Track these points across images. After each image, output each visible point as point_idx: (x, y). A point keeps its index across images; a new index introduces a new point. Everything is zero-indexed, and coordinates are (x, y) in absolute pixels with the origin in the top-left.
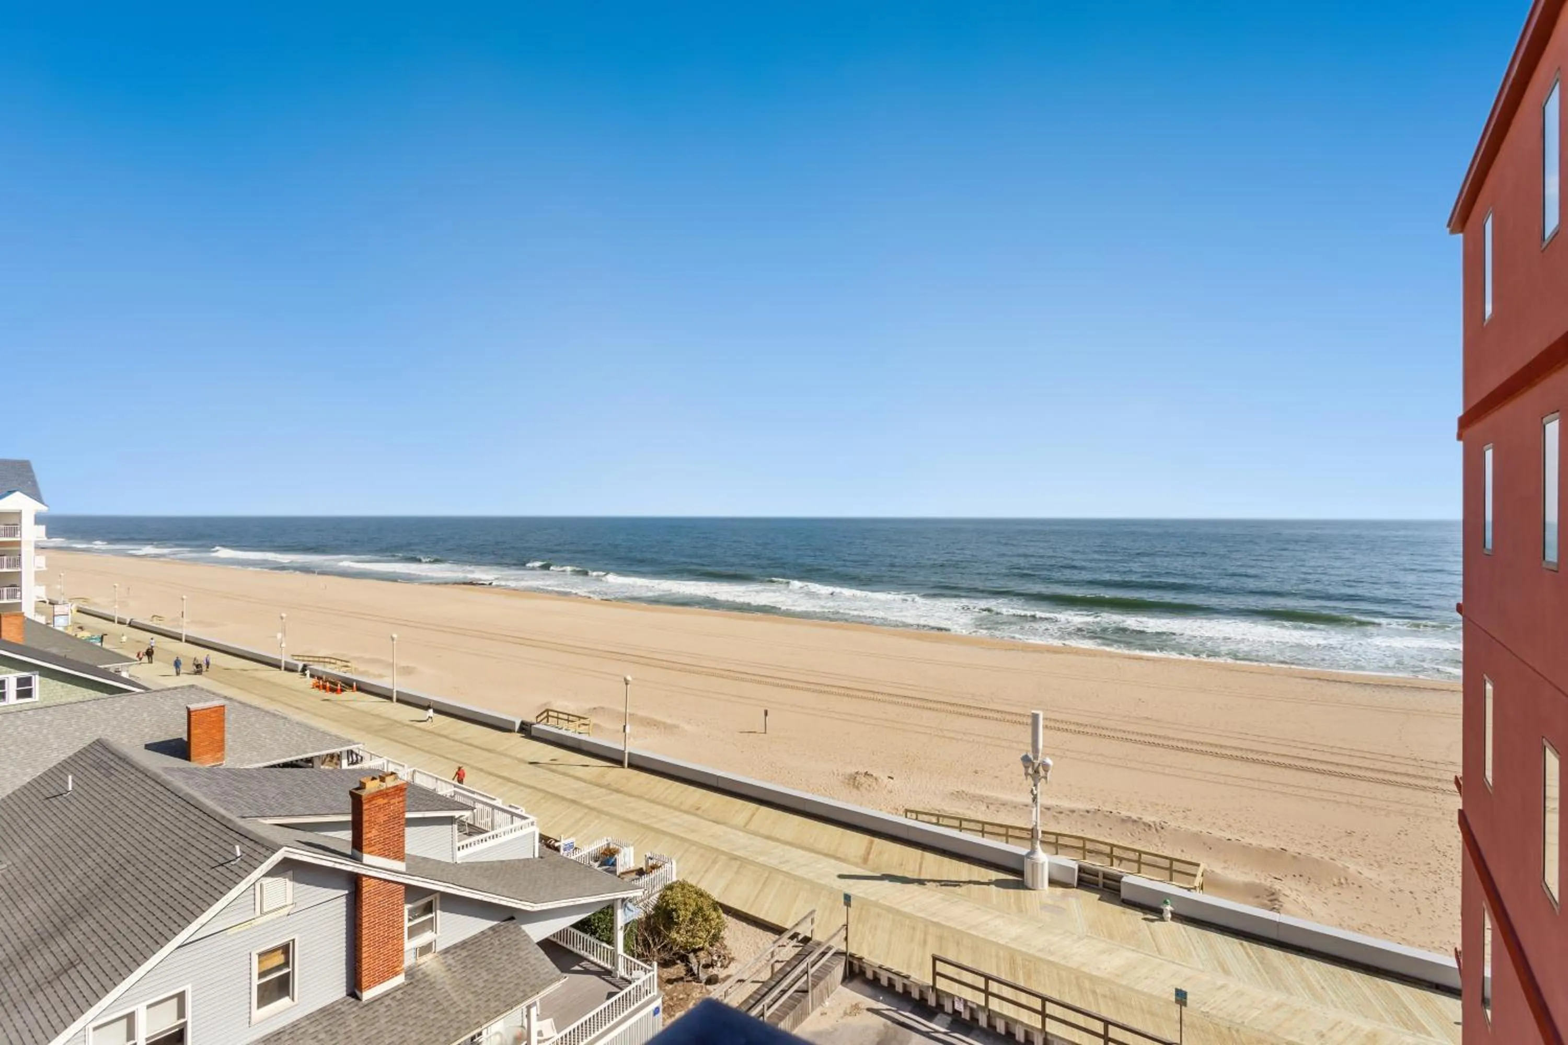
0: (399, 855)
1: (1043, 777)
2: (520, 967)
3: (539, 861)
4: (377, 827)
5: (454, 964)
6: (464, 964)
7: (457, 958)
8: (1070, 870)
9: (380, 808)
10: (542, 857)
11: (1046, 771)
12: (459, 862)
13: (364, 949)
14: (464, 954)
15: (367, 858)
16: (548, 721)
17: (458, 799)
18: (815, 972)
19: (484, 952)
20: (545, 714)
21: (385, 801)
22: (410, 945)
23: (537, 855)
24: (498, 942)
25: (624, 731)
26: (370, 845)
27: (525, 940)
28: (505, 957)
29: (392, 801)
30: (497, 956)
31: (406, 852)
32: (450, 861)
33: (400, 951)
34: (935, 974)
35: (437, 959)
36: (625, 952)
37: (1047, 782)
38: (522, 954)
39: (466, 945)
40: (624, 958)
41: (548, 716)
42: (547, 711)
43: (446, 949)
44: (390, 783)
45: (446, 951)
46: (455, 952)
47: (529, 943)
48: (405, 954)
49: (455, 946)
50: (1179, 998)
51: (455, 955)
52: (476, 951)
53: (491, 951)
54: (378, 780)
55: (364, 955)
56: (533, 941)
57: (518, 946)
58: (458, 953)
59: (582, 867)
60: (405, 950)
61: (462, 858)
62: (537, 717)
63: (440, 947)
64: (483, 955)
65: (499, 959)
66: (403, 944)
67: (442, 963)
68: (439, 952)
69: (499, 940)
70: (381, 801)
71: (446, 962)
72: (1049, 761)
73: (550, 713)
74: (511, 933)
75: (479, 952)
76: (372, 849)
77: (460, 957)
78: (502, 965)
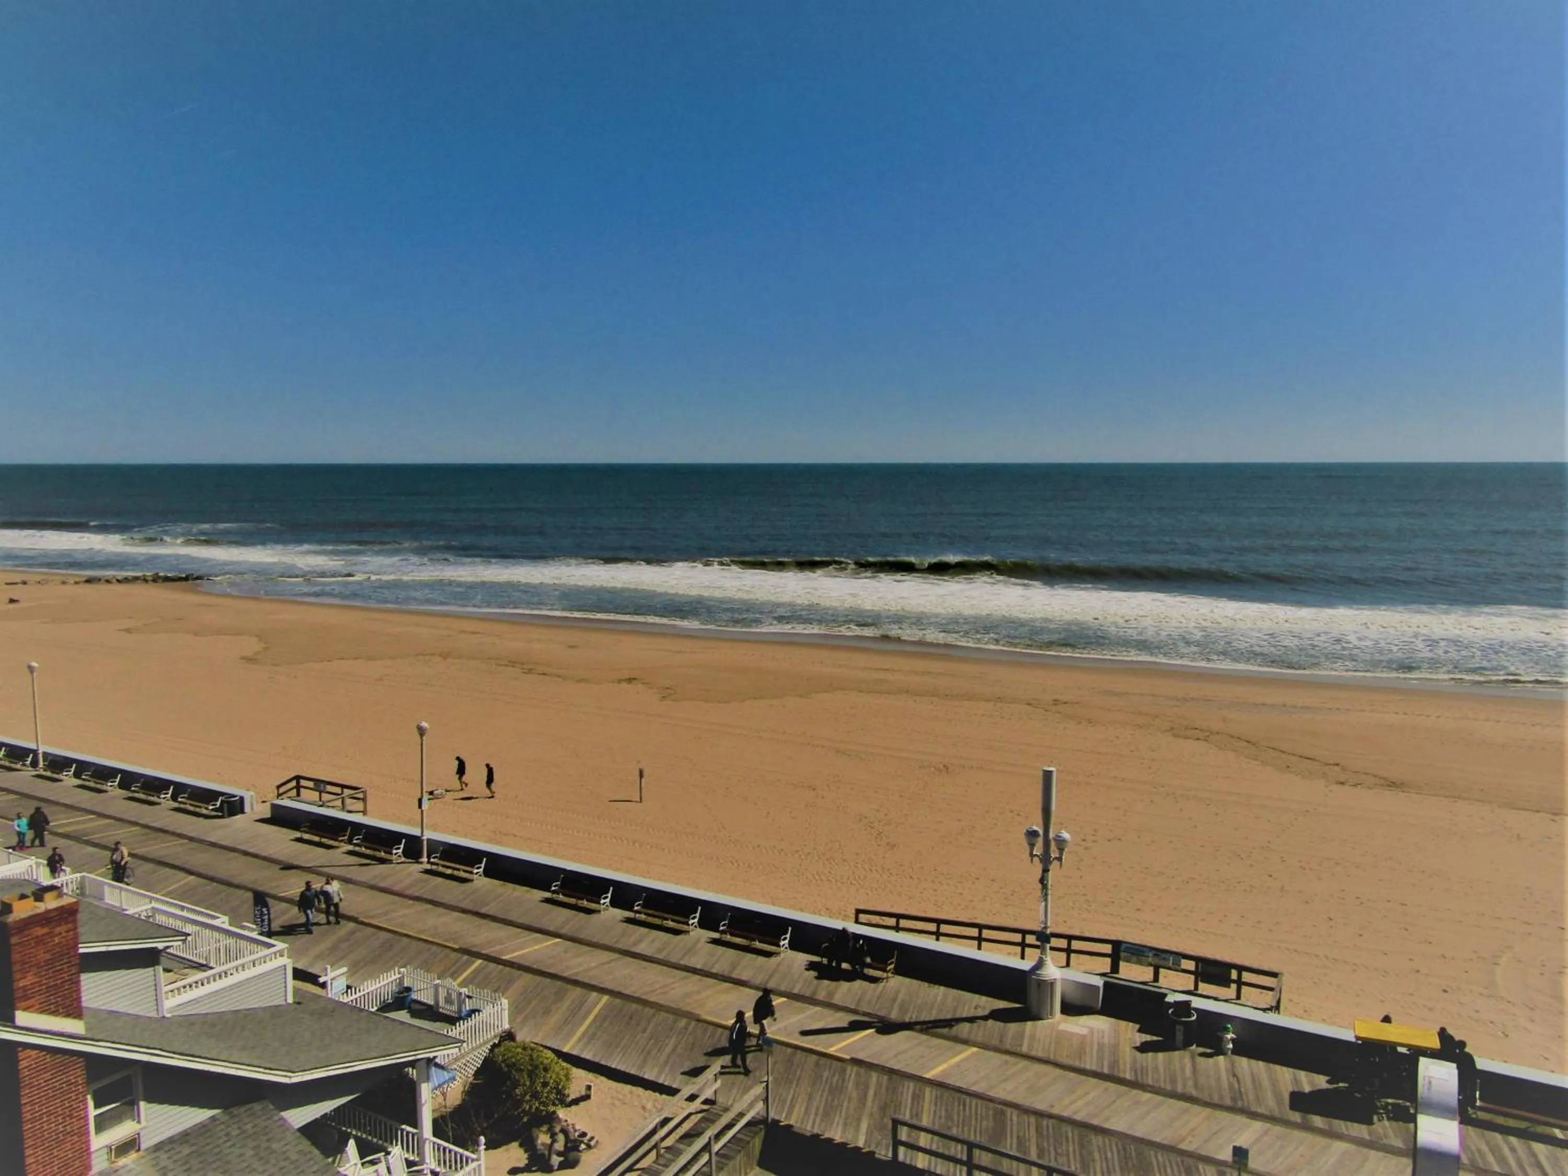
0: (74, 1010)
1: (1056, 858)
2: (274, 1165)
3: (296, 1009)
4: (34, 970)
5: (171, 1167)
6: (188, 1166)
7: (176, 1158)
8: (1094, 988)
9: (40, 941)
10: (299, 1003)
11: (1061, 850)
12: (168, 1015)
13: (28, 1152)
14: (186, 1150)
15: (22, 1017)
16: (298, 794)
17: (161, 919)
18: (722, 1148)
19: (218, 1146)
20: (294, 783)
21: (46, 930)
22: (99, 1142)
23: (290, 1000)
24: (237, 1132)
25: (420, 806)
26: (26, 998)
27: (280, 1126)
28: (251, 1153)
29: (58, 930)
30: (237, 1151)
31: (84, 1004)
32: (153, 1014)
33: (85, 1152)
34: (897, 1143)
35: (143, 1161)
36: (435, 1135)
37: (1061, 865)
38: (275, 1146)
39: (189, 1137)
40: (434, 1143)
41: (298, 787)
42: (298, 778)
43: (156, 1145)
44: (51, 903)
45: (158, 1147)
46: (173, 1148)
47: (288, 1129)
48: (93, 1156)
49: (171, 1140)
50: (1236, 1158)
51: (173, 1152)
52: (204, 1147)
53: (229, 1144)
54: (32, 899)
55: (29, 1161)
56: (292, 1127)
57: (270, 1135)
58: (178, 1150)
59: (363, 1014)
60: (92, 1149)
61: (171, 1010)
62: (279, 787)
63: (147, 1143)
64: (217, 1150)
65: (241, 1155)
66: (88, 1143)
67: (153, 1166)
68: (147, 1150)
69: (239, 1128)
70: (40, 931)
71: (157, 1164)
72: (1066, 835)
73: (303, 782)
74: (260, 1117)
75: (208, 1148)
76: (28, 1003)
77: (180, 1155)
78: (246, 1164)
